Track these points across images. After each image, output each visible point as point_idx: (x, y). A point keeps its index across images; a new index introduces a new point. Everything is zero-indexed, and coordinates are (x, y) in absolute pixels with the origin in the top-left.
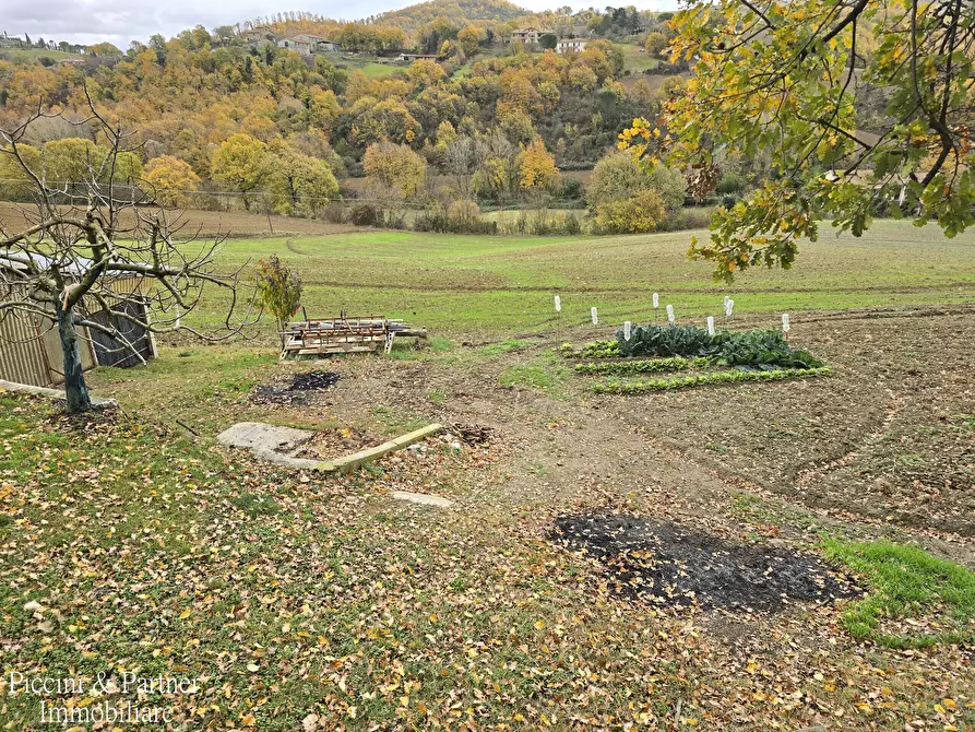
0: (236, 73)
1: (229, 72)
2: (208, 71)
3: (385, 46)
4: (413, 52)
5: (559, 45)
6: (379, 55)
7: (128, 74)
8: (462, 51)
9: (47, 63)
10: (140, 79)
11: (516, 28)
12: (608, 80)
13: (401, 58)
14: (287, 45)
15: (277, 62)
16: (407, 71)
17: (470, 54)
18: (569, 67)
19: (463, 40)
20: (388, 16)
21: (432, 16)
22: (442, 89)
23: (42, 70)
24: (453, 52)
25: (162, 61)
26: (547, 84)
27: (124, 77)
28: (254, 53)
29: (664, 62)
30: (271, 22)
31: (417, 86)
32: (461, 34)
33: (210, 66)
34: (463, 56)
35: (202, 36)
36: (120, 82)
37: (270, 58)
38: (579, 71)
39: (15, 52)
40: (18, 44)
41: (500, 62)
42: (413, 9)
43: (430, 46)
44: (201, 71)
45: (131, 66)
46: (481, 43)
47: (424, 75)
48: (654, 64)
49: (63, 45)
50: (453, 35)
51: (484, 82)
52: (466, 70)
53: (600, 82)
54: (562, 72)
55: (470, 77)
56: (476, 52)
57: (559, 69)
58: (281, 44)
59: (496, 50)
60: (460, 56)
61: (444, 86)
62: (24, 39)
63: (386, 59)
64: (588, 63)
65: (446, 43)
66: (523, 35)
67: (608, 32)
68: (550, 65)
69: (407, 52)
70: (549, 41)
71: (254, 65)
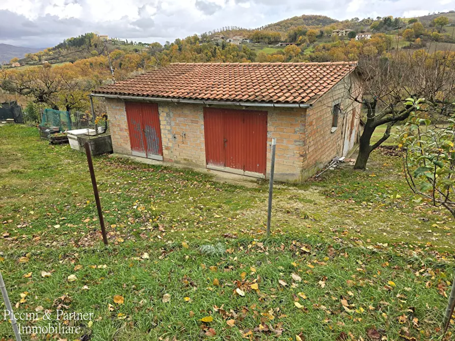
0: (210, 54)
1: (207, 53)
2: (198, 53)
3: (272, 40)
4: (285, 42)
5: (357, 37)
6: (269, 44)
7: (167, 55)
8: (308, 40)
9: (136, 51)
10: (171, 57)
11: (334, 29)
12: (384, 52)
13: (279, 45)
14: (230, 41)
15: (226, 49)
16: (284, 51)
17: (312, 42)
18: (363, 47)
19: (309, 35)
20: (269, 26)
21: (290, 25)
22: (300, 58)
23: (135, 54)
24: (304, 41)
25: (180, 49)
26: (353, 54)
27: (165, 57)
28: (217, 45)
29: (413, 43)
30: (219, 31)
31: (288, 57)
32: (308, 33)
33: (199, 51)
34: (309, 42)
35: (196, 38)
36: (164, 59)
37: (223, 47)
38: (368, 48)
39: (122, 47)
40: (123, 43)
41: (329, 45)
42: (281, 22)
43: (293, 39)
44: (196, 53)
45: (168, 52)
46: (317, 37)
47: (292, 52)
48: (408, 44)
49: (140, 43)
50: (304, 33)
51: (321, 54)
52: (311, 48)
53: (380, 53)
54: (360, 49)
55: (313, 52)
56: (314, 41)
57: (358, 48)
58: (228, 41)
59: (324, 40)
60: (307, 43)
61: (301, 57)
62: (126, 42)
63: (272, 46)
64: (374, 44)
65: (301, 37)
66: (338, 32)
67: (382, 29)
68: (354, 46)
69: (282, 42)
70: (352, 35)
71: (217, 50)
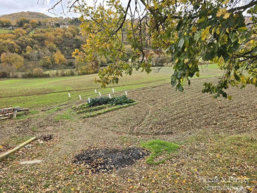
3: (5, 24)
4: (15, 26)
5: (61, 26)
6: (3, 27)
8: (31, 26)
11: (47, 21)
12: (76, 36)
13: (11, 28)
16: (13, 32)
17: (34, 28)
18: (64, 32)
19: (31, 23)
20: (5, 16)
21: (20, 16)
22: (26, 37)
24: (29, 27)
26: (59, 36)
31: (17, 36)
32: (30, 22)
34: (32, 28)
38: (67, 33)
41: (44, 30)
42: (13, 14)
43: (21, 24)
46: (37, 25)
47: (19, 33)
50: (28, 22)
51: (40, 35)
52: (33, 32)
53: (74, 36)
54: (63, 33)
55: (35, 33)
56: (36, 27)
57: (62, 32)
59: (42, 27)
60: (31, 28)
61: (26, 36)
63: (5, 28)
64: (70, 31)
65: (26, 24)
66: (50, 23)
67: (74, 24)
68: (59, 31)
69: (13, 26)
70: (58, 25)
